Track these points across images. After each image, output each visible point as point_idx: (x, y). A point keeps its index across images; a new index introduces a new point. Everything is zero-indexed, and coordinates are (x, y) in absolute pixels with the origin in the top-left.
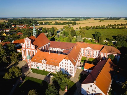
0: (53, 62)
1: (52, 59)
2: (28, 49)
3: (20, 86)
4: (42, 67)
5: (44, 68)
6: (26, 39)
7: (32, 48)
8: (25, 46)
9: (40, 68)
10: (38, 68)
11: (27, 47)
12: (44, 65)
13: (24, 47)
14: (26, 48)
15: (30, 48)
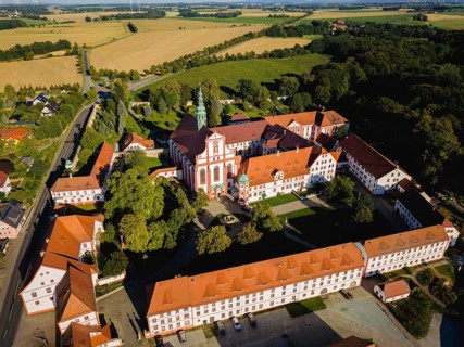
0: (295, 169)
1: (289, 164)
2: (214, 162)
3: (299, 232)
4: (275, 190)
5: (279, 190)
6: (212, 137)
7: (227, 157)
8: (208, 158)
9: (270, 194)
10: (264, 195)
11: (211, 160)
12: (280, 183)
13: (205, 161)
14: (208, 164)
15: (221, 158)
